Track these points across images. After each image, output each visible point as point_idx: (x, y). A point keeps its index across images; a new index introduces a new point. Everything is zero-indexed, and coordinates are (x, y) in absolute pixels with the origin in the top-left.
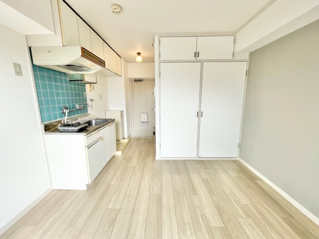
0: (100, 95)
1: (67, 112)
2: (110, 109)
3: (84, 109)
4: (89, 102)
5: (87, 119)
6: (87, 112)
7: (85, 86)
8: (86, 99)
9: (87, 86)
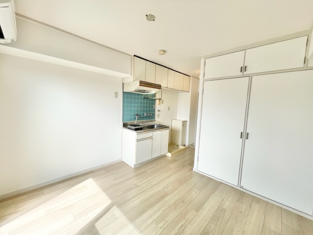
0: (169, 107)
1: (137, 117)
2: (178, 118)
3: (152, 117)
4: (157, 113)
5: (152, 123)
6: (154, 119)
7: (155, 101)
8: (154, 110)
9: (157, 101)
